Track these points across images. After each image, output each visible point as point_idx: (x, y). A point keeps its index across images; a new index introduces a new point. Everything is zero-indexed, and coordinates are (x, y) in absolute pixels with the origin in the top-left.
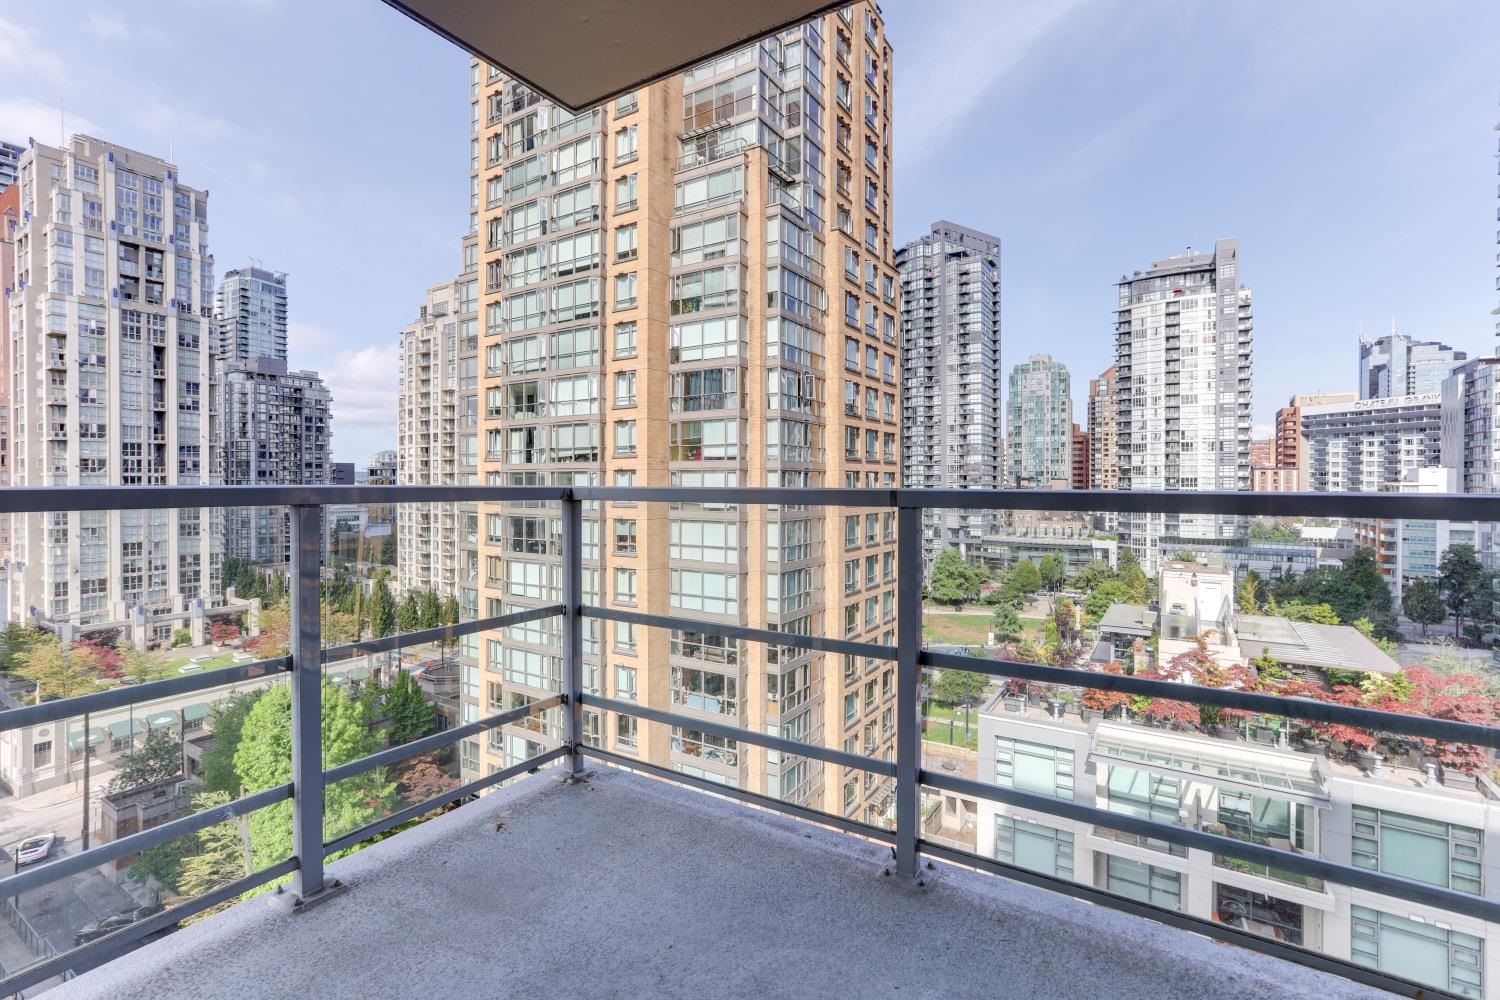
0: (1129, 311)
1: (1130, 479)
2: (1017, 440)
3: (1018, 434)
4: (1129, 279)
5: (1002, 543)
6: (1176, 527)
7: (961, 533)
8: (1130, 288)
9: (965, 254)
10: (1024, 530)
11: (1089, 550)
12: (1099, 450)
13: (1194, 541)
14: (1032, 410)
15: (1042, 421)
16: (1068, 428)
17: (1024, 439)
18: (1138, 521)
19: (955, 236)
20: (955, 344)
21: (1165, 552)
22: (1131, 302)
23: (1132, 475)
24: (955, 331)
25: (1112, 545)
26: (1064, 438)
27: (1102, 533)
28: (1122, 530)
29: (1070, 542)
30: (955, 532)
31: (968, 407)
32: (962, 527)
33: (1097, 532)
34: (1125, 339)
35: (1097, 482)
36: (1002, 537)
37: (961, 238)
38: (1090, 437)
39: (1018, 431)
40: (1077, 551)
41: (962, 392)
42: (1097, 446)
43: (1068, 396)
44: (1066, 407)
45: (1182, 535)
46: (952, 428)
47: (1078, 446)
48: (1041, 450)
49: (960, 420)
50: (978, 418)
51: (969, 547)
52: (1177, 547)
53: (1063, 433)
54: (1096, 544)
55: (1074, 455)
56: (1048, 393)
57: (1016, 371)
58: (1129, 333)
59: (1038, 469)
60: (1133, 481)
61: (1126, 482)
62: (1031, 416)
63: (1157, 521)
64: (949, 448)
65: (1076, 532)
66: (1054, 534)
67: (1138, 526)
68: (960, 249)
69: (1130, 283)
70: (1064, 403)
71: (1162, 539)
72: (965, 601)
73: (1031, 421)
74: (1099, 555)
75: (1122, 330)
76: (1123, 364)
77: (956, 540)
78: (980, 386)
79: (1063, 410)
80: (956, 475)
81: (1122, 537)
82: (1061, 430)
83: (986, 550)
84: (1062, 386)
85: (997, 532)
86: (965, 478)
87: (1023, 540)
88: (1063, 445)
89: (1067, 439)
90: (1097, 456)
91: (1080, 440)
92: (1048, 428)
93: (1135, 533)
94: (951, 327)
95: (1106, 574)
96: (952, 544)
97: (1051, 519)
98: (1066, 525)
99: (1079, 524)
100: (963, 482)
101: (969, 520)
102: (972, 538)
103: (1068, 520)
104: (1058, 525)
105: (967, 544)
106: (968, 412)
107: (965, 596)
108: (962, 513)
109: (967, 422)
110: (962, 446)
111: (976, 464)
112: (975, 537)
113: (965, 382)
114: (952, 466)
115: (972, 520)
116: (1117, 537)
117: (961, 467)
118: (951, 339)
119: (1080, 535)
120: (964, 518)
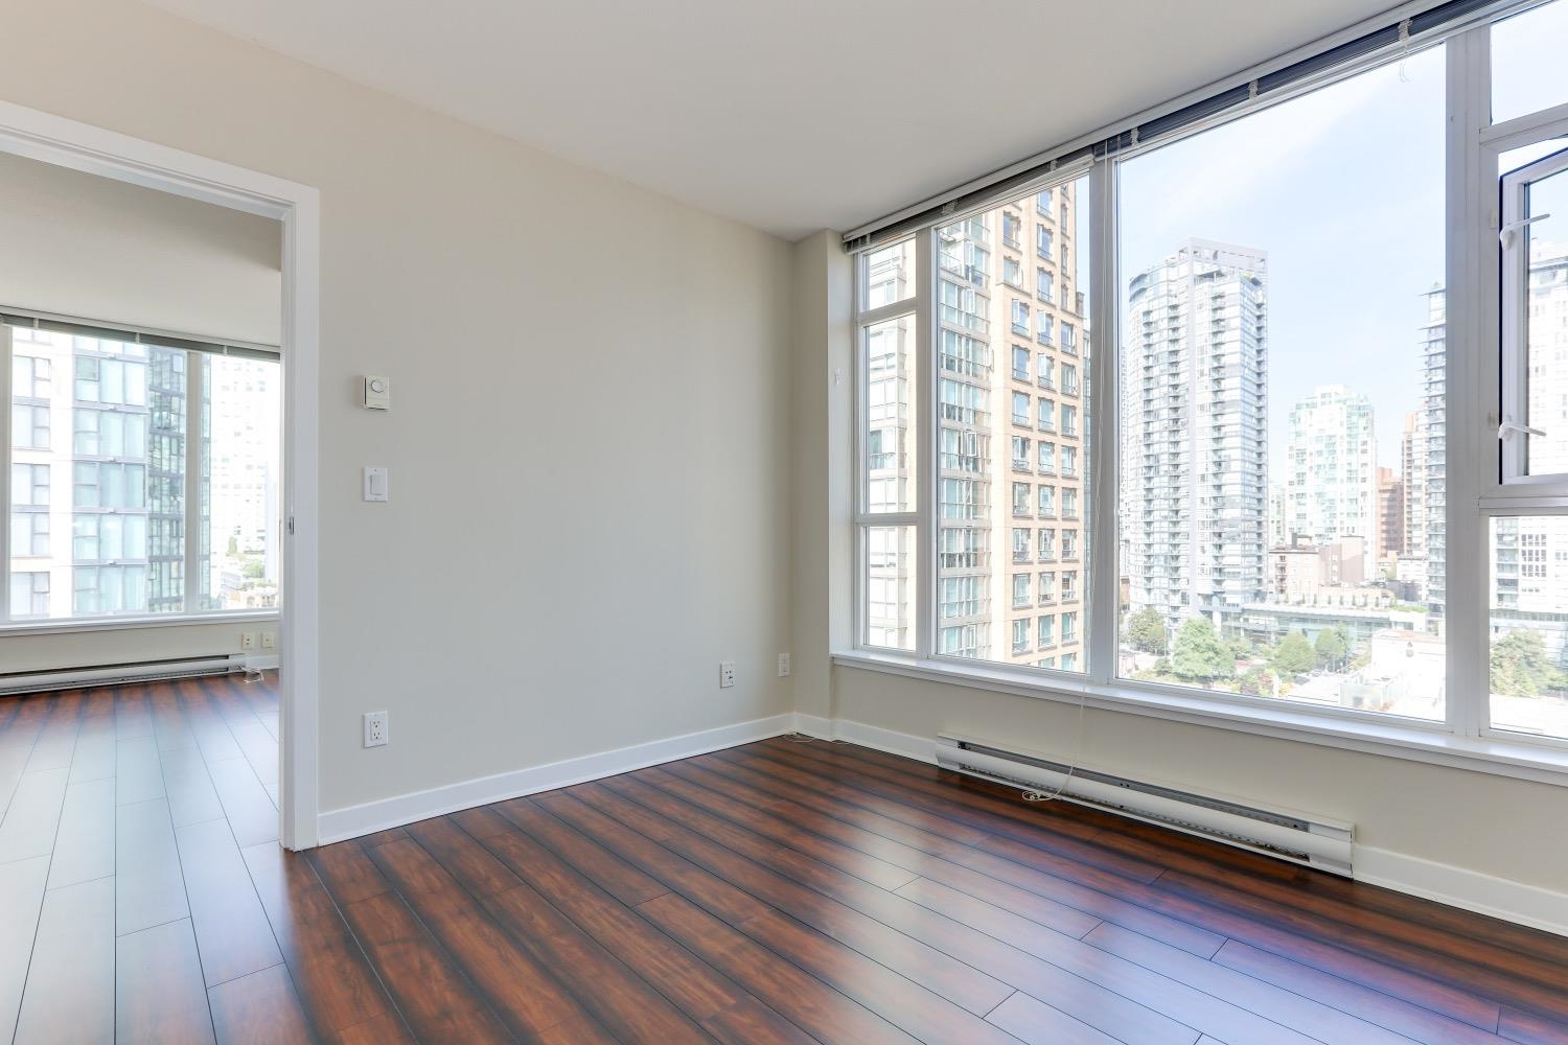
2: (1300, 489)
3: (1301, 482)
5: (1269, 613)
6: (1514, 597)
7: (1215, 599)
9: (1220, 274)
10: (1300, 598)
12: (1418, 500)
13: (1534, 616)
14: (1320, 453)
15: (1333, 466)
16: (1370, 472)
17: (1310, 487)
19: (1208, 253)
20: (1207, 380)
24: (1209, 363)
26: (1363, 487)
28: (1434, 600)
29: (1359, 613)
30: (1207, 598)
31: (1223, 453)
32: (1216, 593)
33: (1401, 602)
35: (1415, 541)
36: (1269, 605)
37: (1215, 256)
38: (1406, 484)
39: (1301, 479)
40: (1368, 624)
41: (1216, 435)
42: (1415, 494)
43: (1372, 434)
44: (1368, 447)
45: (1522, 609)
46: (1203, 477)
47: (1387, 495)
48: (1332, 501)
49: (1213, 469)
50: (1236, 466)
51: (1225, 616)
52: (1516, 623)
53: (1364, 480)
55: (1382, 507)
56: (1344, 431)
57: (1298, 407)
59: (1328, 525)
62: (1320, 460)
64: (1199, 501)
65: (1371, 601)
66: (1341, 603)
68: (1215, 268)
70: (1365, 443)
72: (1216, 678)
73: (1319, 466)
76: (1434, 393)
77: (1208, 608)
78: (1238, 428)
79: (1364, 452)
80: (1208, 532)
81: (1435, 609)
82: (1361, 476)
83: (1246, 620)
84: (1362, 422)
85: (1263, 600)
86: (1220, 535)
87: (1295, 609)
88: (1364, 494)
89: (1371, 486)
90: (1415, 507)
91: (1390, 487)
92: (1345, 475)
94: (1202, 361)
96: (1204, 612)
97: (1339, 585)
98: (1359, 593)
99: (1378, 592)
100: (1216, 541)
101: (1224, 584)
102: (1229, 605)
103: (1363, 587)
104: (1348, 592)
105: (1222, 613)
106: (1223, 459)
107: (1216, 673)
108: (1216, 576)
109: (1223, 469)
110: (1215, 498)
111: (1233, 519)
112: (1234, 605)
113: (1218, 423)
114: (1203, 522)
115: (1228, 585)
116: (1427, 608)
117: (1215, 522)
118: (1202, 374)
119: (1377, 605)
120: (1219, 582)
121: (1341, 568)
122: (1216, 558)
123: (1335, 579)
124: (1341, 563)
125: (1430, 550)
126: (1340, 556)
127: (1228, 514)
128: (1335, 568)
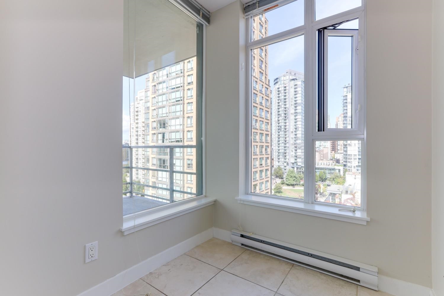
0: (347, 96)
1: (347, 148)
4: (347, 86)
7: (295, 164)
8: (347, 88)
11: (334, 169)
18: (349, 161)
19: (293, 74)
20: (293, 107)
21: (358, 170)
22: (347, 93)
23: (348, 146)
24: (294, 102)
25: (341, 168)
27: (338, 164)
28: (344, 163)
29: (328, 167)
30: (293, 163)
32: (295, 162)
33: (337, 164)
34: (345, 105)
37: (295, 74)
40: (330, 170)
41: (295, 121)
46: (292, 132)
49: (294, 130)
50: (300, 129)
54: (336, 167)
58: (347, 103)
60: (348, 148)
61: (346, 148)
63: (355, 161)
64: (291, 138)
65: (330, 164)
66: (324, 164)
67: (349, 162)
68: (295, 78)
69: (347, 87)
71: (356, 166)
72: (296, 185)
74: (337, 171)
75: (344, 102)
76: (345, 112)
78: (301, 119)
80: (293, 146)
81: (345, 165)
86: (296, 147)
93: (349, 164)
94: (292, 101)
95: (339, 177)
96: (292, 167)
97: (323, 160)
98: (328, 162)
99: (331, 162)
100: (295, 149)
101: (297, 160)
102: (298, 165)
103: (328, 160)
104: (325, 162)
105: (297, 168)
106: (297, 127)
107: (296, 183)
108: (295, 158)
109: (297, 130)
110: (295, 138)
111: (299, 143)
112: (299, 165)
113: (296, 118)
114: (292, 144)
115: (298, 160)
116: (343, 165)
117: (295, 144)
118: (292, 105)
119: (332, 165)
120: (296, 159)
121: (323, 156)
122: (295, 153)
123: (322, 158)
124: (323, 154)
125: (344, 151)
126: (323, 152)
127: (298, 142)
128: (322, 155)
